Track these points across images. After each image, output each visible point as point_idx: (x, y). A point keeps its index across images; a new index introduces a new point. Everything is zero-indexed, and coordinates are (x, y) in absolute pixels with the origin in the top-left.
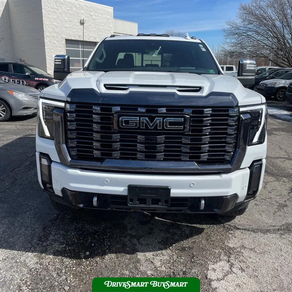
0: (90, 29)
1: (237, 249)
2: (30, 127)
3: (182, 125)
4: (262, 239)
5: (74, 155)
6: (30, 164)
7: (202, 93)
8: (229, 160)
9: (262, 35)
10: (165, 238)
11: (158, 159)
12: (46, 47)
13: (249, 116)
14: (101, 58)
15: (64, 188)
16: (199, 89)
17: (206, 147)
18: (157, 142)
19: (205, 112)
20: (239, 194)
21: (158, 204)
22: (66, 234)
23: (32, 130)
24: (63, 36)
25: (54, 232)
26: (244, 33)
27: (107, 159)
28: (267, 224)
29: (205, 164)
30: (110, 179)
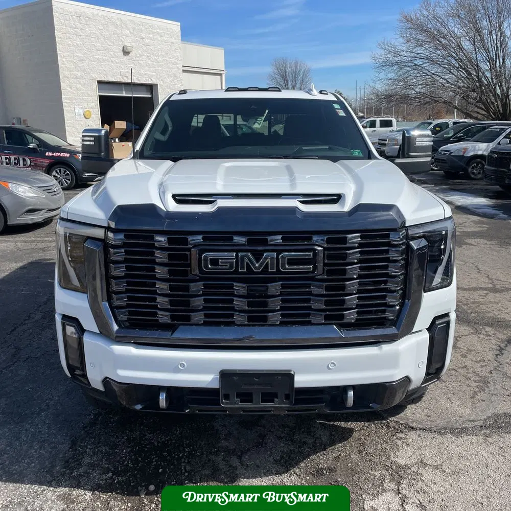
0: (142, 63)
1: (413, 469)
2: (41, 245)
3: (310, 264)
4: (454, 447)
5: (123, 322)
6: (43, 318)
7: (343, 206)
8: (393, 319)
9: (439, 64)
10: (287, 451)
11: (270, 323)
12: (63, 97)
13: (424, 242)
14: (163, 133)
15: (107, 378)
16: (336, 199)
17: (352, 300)
18: (269, 294)
19: (350, 240)
20: (412, 377)
21: (273, 401)
22: (113, 453)
23: (44, 251)
24: (93, 75)
25: (92, 450)
26: (409, 62)
27: (181, 327)
28: (461, 417)
29: (352, 328)
30: (188, 360)
